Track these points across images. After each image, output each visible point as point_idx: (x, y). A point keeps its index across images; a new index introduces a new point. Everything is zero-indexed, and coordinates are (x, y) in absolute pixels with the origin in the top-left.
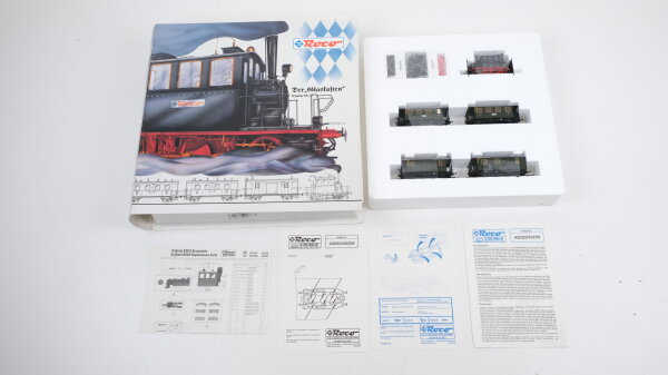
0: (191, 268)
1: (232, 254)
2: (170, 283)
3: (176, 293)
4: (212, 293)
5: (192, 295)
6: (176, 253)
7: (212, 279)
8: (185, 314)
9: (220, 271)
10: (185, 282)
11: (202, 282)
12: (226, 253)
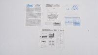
0: (47, 34)
1: (56, 30)
2: (43, 37)
3: (44, 39)
4: (52, 39)
5: (48, 39)
6: (43, 30)
7: (52, 36)
8: (47, 44)
9: (54, 34)
10: (46, 37)
11: (50, 37)
12: (55, 30)
